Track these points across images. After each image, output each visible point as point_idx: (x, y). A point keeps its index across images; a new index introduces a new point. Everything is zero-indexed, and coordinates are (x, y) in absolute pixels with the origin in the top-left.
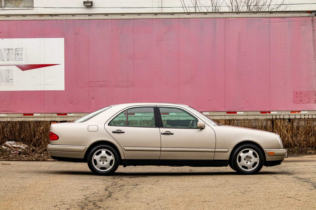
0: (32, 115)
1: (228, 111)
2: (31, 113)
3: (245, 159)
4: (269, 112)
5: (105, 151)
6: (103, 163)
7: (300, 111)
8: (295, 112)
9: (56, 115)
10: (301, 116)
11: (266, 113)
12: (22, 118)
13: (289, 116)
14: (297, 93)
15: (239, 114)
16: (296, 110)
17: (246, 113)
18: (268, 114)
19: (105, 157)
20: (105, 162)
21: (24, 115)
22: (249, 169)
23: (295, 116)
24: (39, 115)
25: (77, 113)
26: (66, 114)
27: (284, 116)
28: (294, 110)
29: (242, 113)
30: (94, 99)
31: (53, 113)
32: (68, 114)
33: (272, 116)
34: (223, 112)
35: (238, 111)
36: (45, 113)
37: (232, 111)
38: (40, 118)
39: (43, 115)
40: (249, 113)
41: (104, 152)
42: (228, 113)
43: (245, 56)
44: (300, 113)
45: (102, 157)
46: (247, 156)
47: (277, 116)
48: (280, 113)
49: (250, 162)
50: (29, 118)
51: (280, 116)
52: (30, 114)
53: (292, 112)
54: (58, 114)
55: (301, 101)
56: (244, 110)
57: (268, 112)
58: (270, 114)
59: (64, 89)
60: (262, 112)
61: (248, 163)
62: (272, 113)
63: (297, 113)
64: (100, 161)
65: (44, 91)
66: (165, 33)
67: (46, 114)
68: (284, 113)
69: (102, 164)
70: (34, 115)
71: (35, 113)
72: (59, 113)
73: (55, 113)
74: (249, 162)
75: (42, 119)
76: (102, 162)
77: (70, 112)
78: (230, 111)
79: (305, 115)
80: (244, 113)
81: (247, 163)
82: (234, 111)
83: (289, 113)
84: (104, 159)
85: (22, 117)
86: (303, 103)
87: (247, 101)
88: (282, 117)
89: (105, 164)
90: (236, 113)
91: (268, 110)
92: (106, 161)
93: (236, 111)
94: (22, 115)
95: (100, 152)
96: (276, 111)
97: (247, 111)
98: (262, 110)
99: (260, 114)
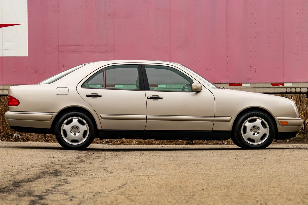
1: (231, 83)
3: (251, 130)
4: (283, 84)
5: (77, 119)
6: (75, 135)
15: (244, 86)
17: (253, 86)
18: (281, 86)
19: (78, 127)
20: (77, 133)
22: (257, 142)
27: (300, 89)
29: (248, 85)
30: (64, 67)
33: (286, 89)
34: (224, 83)
35: (244, 83)
36: (3, 85)
37: (236, 82)
39: (1, 87)
40: (258, 85)
41: (75, 121)
43: (252, 14)
45: (73, 127)
46: (254, 127)
47: (292, 88)
48: (296, 85)
49: (258, 133)
51: (296, 89)
56: (251, 81)
57: (280, 84)
58: (283, 86)
59: (27, 55)
60: (273, 84)
61: (256, 135)
62: (286, 85)
64: (71, 132)
65: (2, 57)
67: (4, 86)
68: (300, 85)
69: (73, 135)
74: (256, 133)
76: (73, 133)
78: (233, 83)
80: (251, 85)
81: (254, 134)
82: (238, 82)
84: (75, 130)
87: (255, 70)
88: (298, 90)
89: (77, 135)
90: (240, 85)
91: (282, 82)
92: (79, 132)
93: (240, 83)
95: (71, 121)
96: (291, 83)
97: (255, 83)
98: (274, 82)
99: (271, 86)
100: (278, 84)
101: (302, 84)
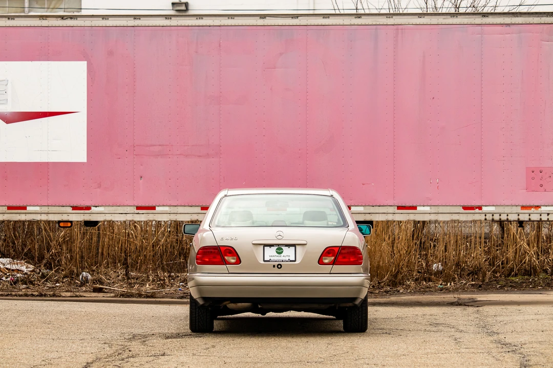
0: (25, 208)
1: (400, 205)
2: (21, 205)
4: (480, 208)
7: (538, 207)
8: (530, 207)
9: (70, 210)
10: (541, 215)
11: (474, 209)
12: (6, 215)
13: (519, 215)
14: (533, 172)
15: (420, 211)
16: (532, 204)
17: (434, 210)
18: (477, 211)
21: (9, 208)
23: (530, 215)
24: (37, 209)
25: (109, 206)
26: (89, 208)
27: (508, 215)
28: (528, 204)
29: (427, 209)
30: (142, 178)
31: (64, 205)
32: (93, 208)
33: (485, 215)
34: (389, 206)
35: (420, 206)
36: (48, 206)
37: (407, 205)
38: (39, 215)
39: (45, 209)
40: (441, 209)
42: (399, 208)
43: (433, 98)
44: (539, 209)
47: (494, 215)
48: (501, 210)
50: (18, 215)
51: (500, 215)
52: (20, 207)
53: (523, 207)
54: (74, 208)
55: (541, 186)
56: (430, 203)
57: (477, 208)
58: (480, 211)
59: (85, 160)
60: (465, 208)
62: (485, 209)
63: (533, 209)
65: (48, 163)
66: (281, 54)
67: (50, 207)
68: (507, 210)
70: (29, 208)
71: (30, 206)
72: (75, 205)
73: (68, 205)
75: (44, 217)
77: (97, 205)
78: (404, 205)
79: (548, 214)
80: (431, 208)
82: (411, 205)
83: (519, 210)
85: (4, 212)
86: (545, 191)
87: (438, 185)
88: (504, 217)
90: (415, 208)
91: (478, 204)
93: (414, 205)
94: (5, 209)
96: (493, 206)
97: (437, 206)
98: (466, 204)
99: (462, 211)
100: (472, 208)
101: (509, 207)
